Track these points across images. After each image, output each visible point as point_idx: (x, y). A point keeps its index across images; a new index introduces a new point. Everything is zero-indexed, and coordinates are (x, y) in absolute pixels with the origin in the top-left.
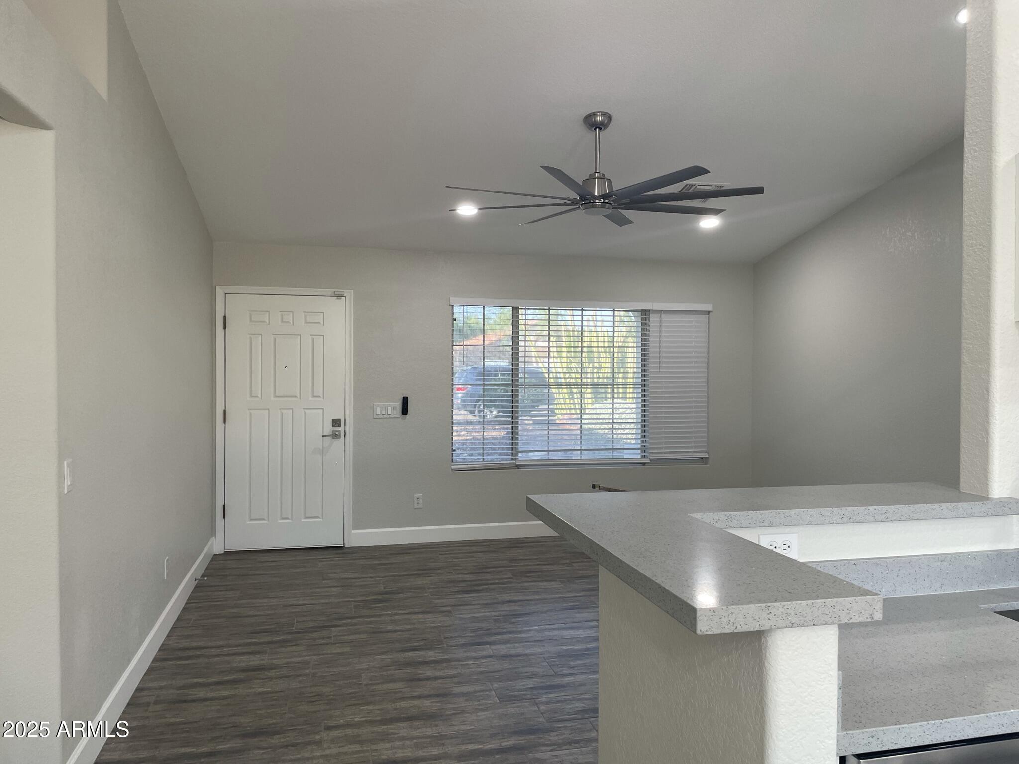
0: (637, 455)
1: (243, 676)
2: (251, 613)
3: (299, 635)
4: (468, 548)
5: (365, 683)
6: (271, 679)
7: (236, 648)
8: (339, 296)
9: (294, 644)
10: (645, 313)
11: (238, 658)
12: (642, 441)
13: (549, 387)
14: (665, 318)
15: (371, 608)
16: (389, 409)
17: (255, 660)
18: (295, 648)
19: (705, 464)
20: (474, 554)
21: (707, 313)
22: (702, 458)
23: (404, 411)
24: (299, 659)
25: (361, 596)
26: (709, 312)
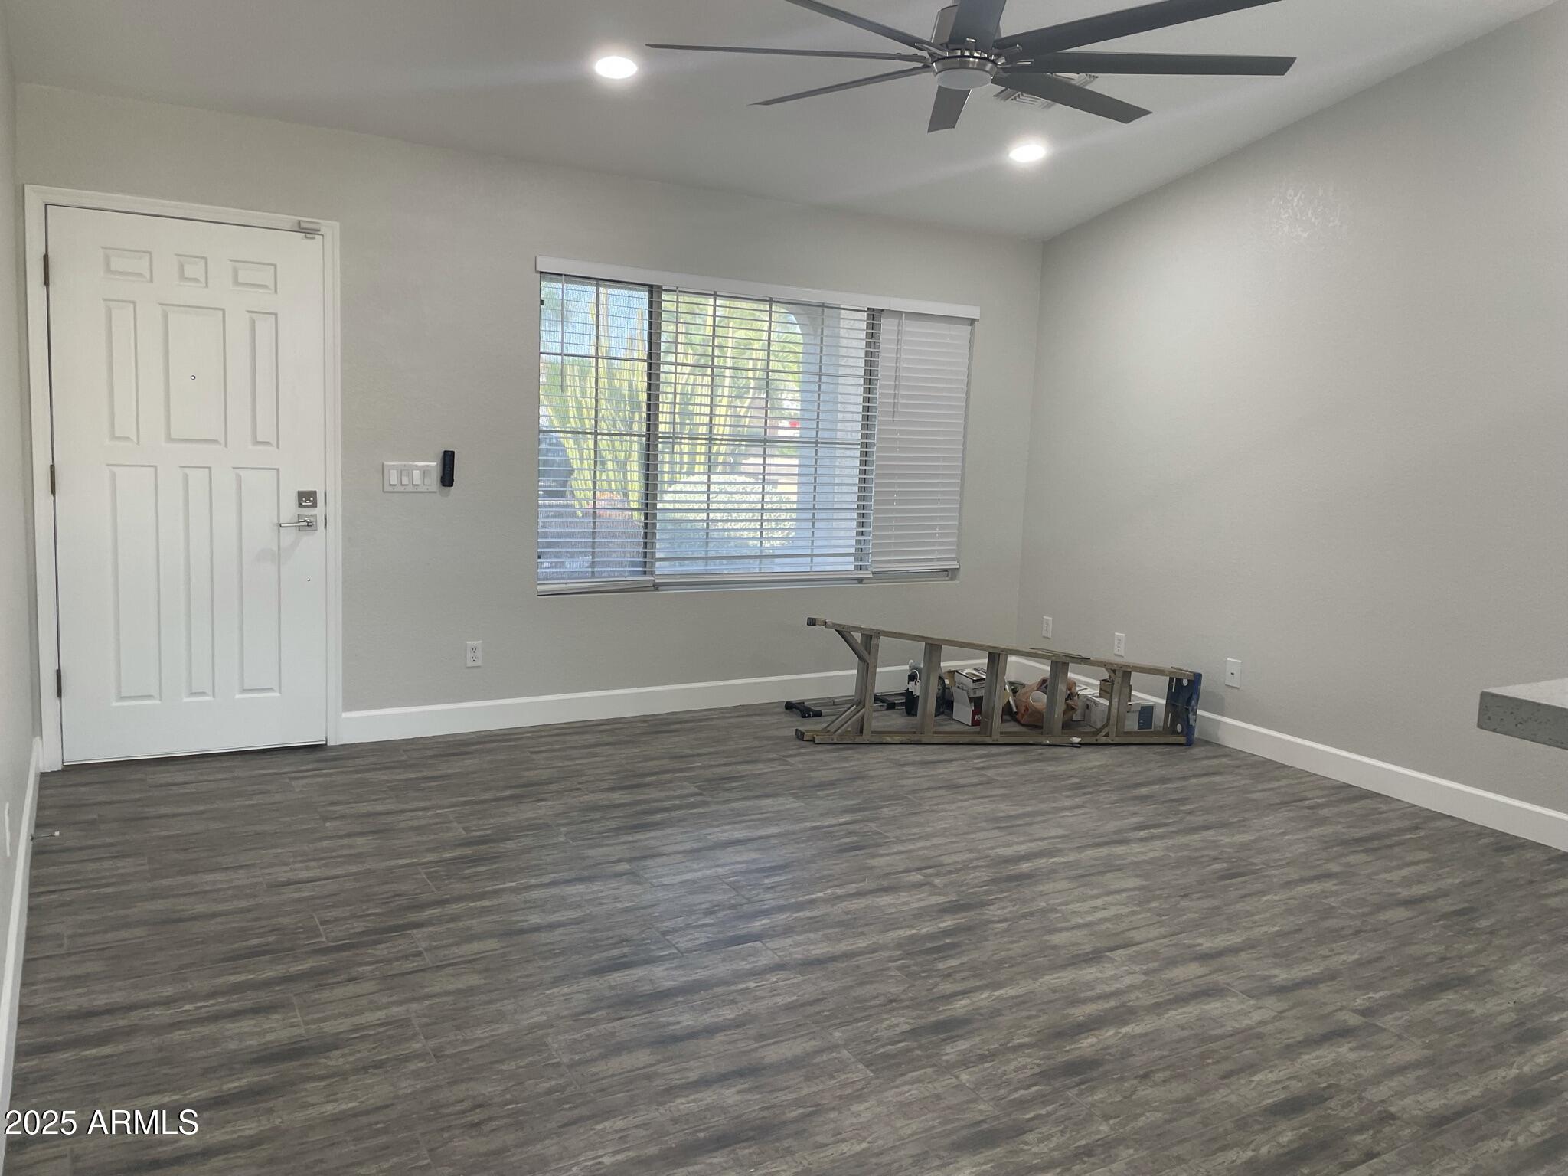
0: (846, 566)
1: (266, 1075)
2: (201, 908)
3: (347, 954)
4: (576, 737)
5: (565, 1060)
6: (342, 1075)
7: (211, 1002)
8: (311, 232)
9: (344, 977)
10: (874, 314)
11: (231, 1027)
12: (859, 542)
13: (710, 442)
14: (909, 326)
15: (468, 878)
16: (416, 473)
17: (276, 1030)
18: (351, 989)
19: (951, 579)
20: (598, 750)
21: (969, 323)
22: (946, 570)
23: (447, 478)
24: (381, 1015)
25: (429, 850)
26: (972, 321)
